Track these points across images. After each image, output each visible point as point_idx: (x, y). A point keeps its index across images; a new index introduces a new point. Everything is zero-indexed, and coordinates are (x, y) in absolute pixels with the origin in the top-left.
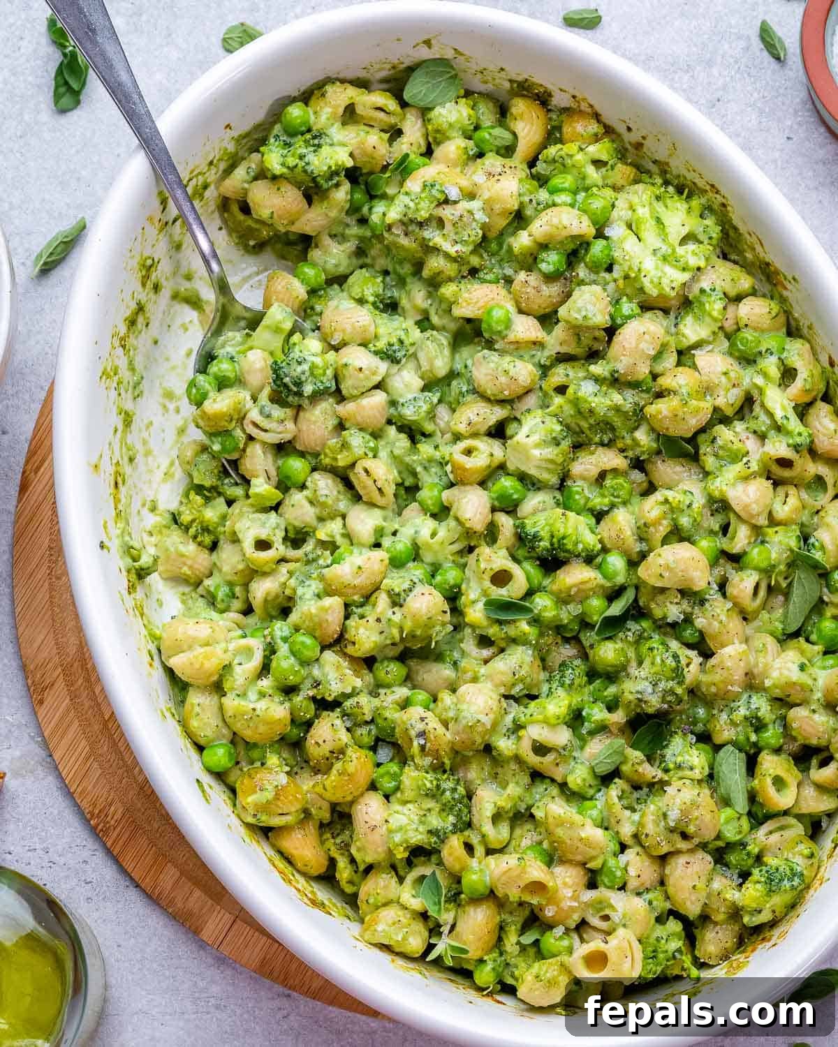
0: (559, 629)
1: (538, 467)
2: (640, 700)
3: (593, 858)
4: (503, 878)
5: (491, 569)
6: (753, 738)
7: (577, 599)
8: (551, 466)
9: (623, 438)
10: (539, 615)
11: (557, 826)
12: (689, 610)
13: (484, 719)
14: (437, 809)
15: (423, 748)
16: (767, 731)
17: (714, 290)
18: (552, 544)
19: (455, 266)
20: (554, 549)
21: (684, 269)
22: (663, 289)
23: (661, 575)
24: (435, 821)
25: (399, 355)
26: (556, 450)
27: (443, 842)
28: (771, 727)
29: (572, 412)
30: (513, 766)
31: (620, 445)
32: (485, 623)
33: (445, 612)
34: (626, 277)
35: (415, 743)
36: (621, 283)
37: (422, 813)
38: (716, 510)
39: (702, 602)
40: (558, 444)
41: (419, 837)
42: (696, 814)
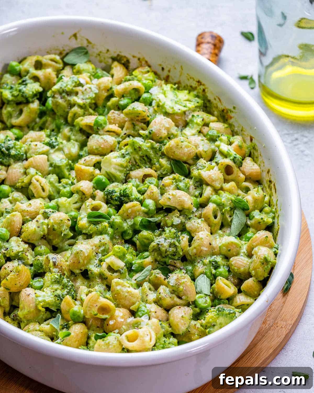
0: (123, 234)
1: (115, 169)
2: (158, 244)
3: (134, 303)
4: (89, 303)
5: (92, 204)
6: (214, 271)
7: (132, 217)
8: (121, 169)
9: (155, 164)
10: (113, 222)
11: (117, 286)
12: (184, 220)
13: (84, 250)
14: (60, 288)
15: (54, 264)
16: (220, 268)
17: (198, 116)
18: (120, 194)
19: (83, 110)
20: (121, 196)
21: (184, 106)
22: (174, 110)
23: (169, 198)
24: (59, 292)
25: (55, 144)
26: (123, 159)
27: (62, 300)
28: (222, 267)
29: (131, 150)
30: (98, 280)
31: (154, 168)
32: (87, 225)
33: (69, 220)
34: (158, 106)
35: (51, 261)
36: (156, 108)
37: (53, 290)
38: (197, 186)
39: (190, 219)
40: (124, 157)
41: (51, 299)
42: (183, 281)
